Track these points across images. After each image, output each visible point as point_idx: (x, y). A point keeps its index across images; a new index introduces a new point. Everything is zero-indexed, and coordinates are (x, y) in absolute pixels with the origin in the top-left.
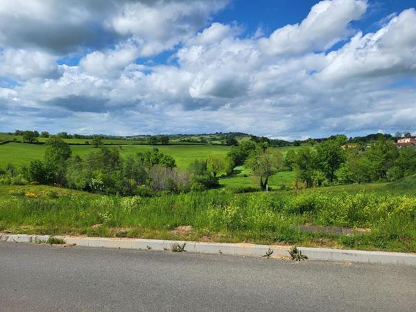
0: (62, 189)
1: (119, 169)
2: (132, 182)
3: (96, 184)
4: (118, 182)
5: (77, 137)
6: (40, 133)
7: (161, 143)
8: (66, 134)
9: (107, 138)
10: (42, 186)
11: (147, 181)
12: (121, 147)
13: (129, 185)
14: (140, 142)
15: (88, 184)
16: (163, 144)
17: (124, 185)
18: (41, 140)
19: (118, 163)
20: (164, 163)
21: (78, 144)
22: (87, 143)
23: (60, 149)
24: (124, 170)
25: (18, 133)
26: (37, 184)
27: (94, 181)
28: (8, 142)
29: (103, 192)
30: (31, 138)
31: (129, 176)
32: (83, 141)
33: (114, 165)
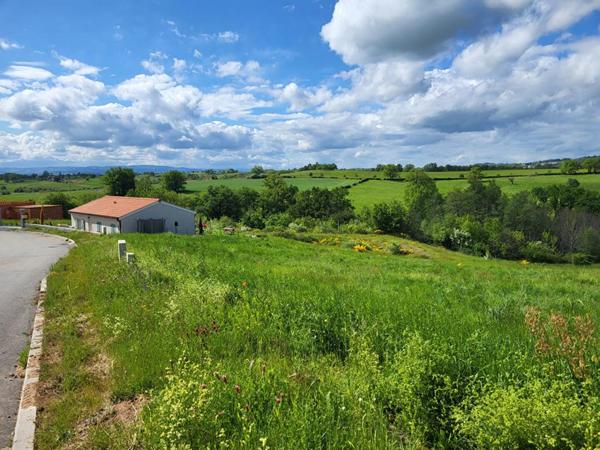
0: (409, 242)
1: (498, 216)
2: (518, 236)
3: (460, 236)
4: (494, 235)
5: (450, 168)
6: (404, 167)
7: (586, 171)
8: (435, 165)
9: (493, 168)
10: (386, 236)
11: (546, 235)
12: (512, 181)
13: (513, 241)
14: (546, 171)
15: (448, 236)
16: (590, 173)
17: (504, 241)
18: (403, 175)
19: (497, 205)
20: (584, 205)
21: (449, 179)
22: (462, 177)
23: (422, 187)
24: (505, 216)
25: (380, 168)
26: (381, 233)
27: (456, 231)
28: (367, 180)
29: (470, 250)
30: (393, 173)
31: (514, 226)
32: (456, 174)
33: (490, 209)
